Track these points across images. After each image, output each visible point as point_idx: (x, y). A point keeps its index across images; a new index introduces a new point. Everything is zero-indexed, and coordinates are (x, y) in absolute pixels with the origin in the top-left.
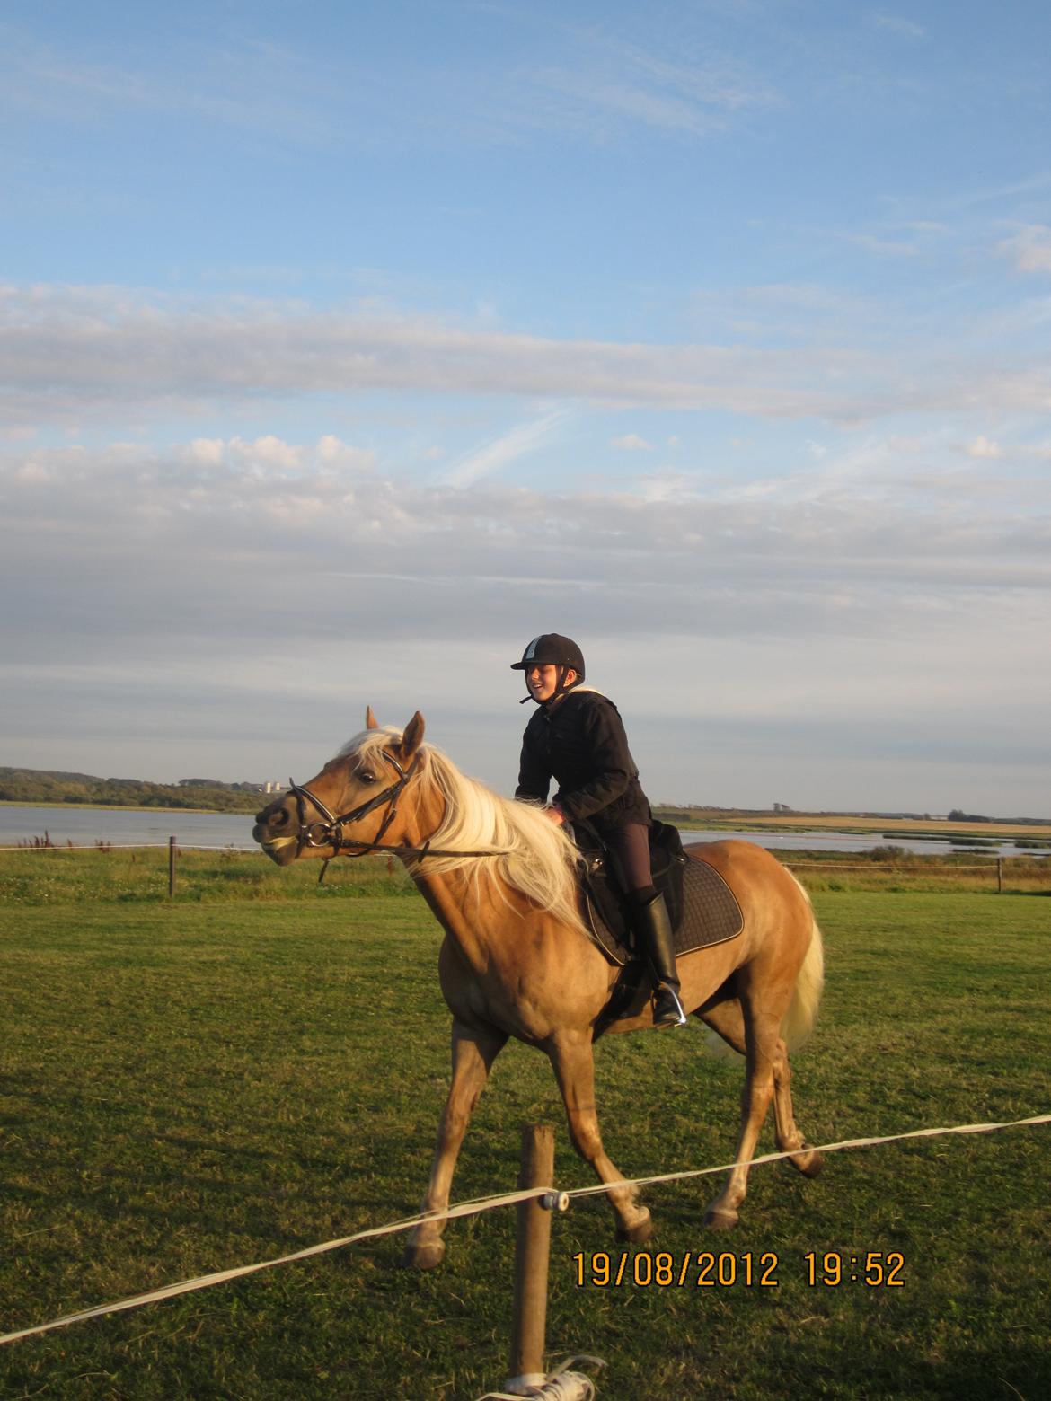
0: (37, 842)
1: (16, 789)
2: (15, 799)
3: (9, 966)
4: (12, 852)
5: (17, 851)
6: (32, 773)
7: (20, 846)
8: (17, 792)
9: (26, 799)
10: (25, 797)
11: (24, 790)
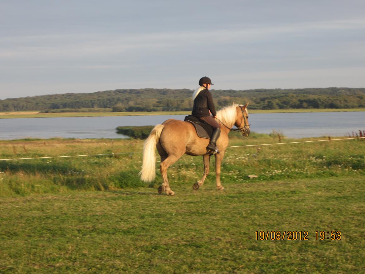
0: (361, 133)
1: (340, 101)
2: (341, 108)
3: (357, 214)
4: (346, 141)
5: (349, 141)
6: (349, 90)
7: (350, 137)
8: (341, 103)
9: (347, 107)
10: (347, 105)
11: (345, 101)
